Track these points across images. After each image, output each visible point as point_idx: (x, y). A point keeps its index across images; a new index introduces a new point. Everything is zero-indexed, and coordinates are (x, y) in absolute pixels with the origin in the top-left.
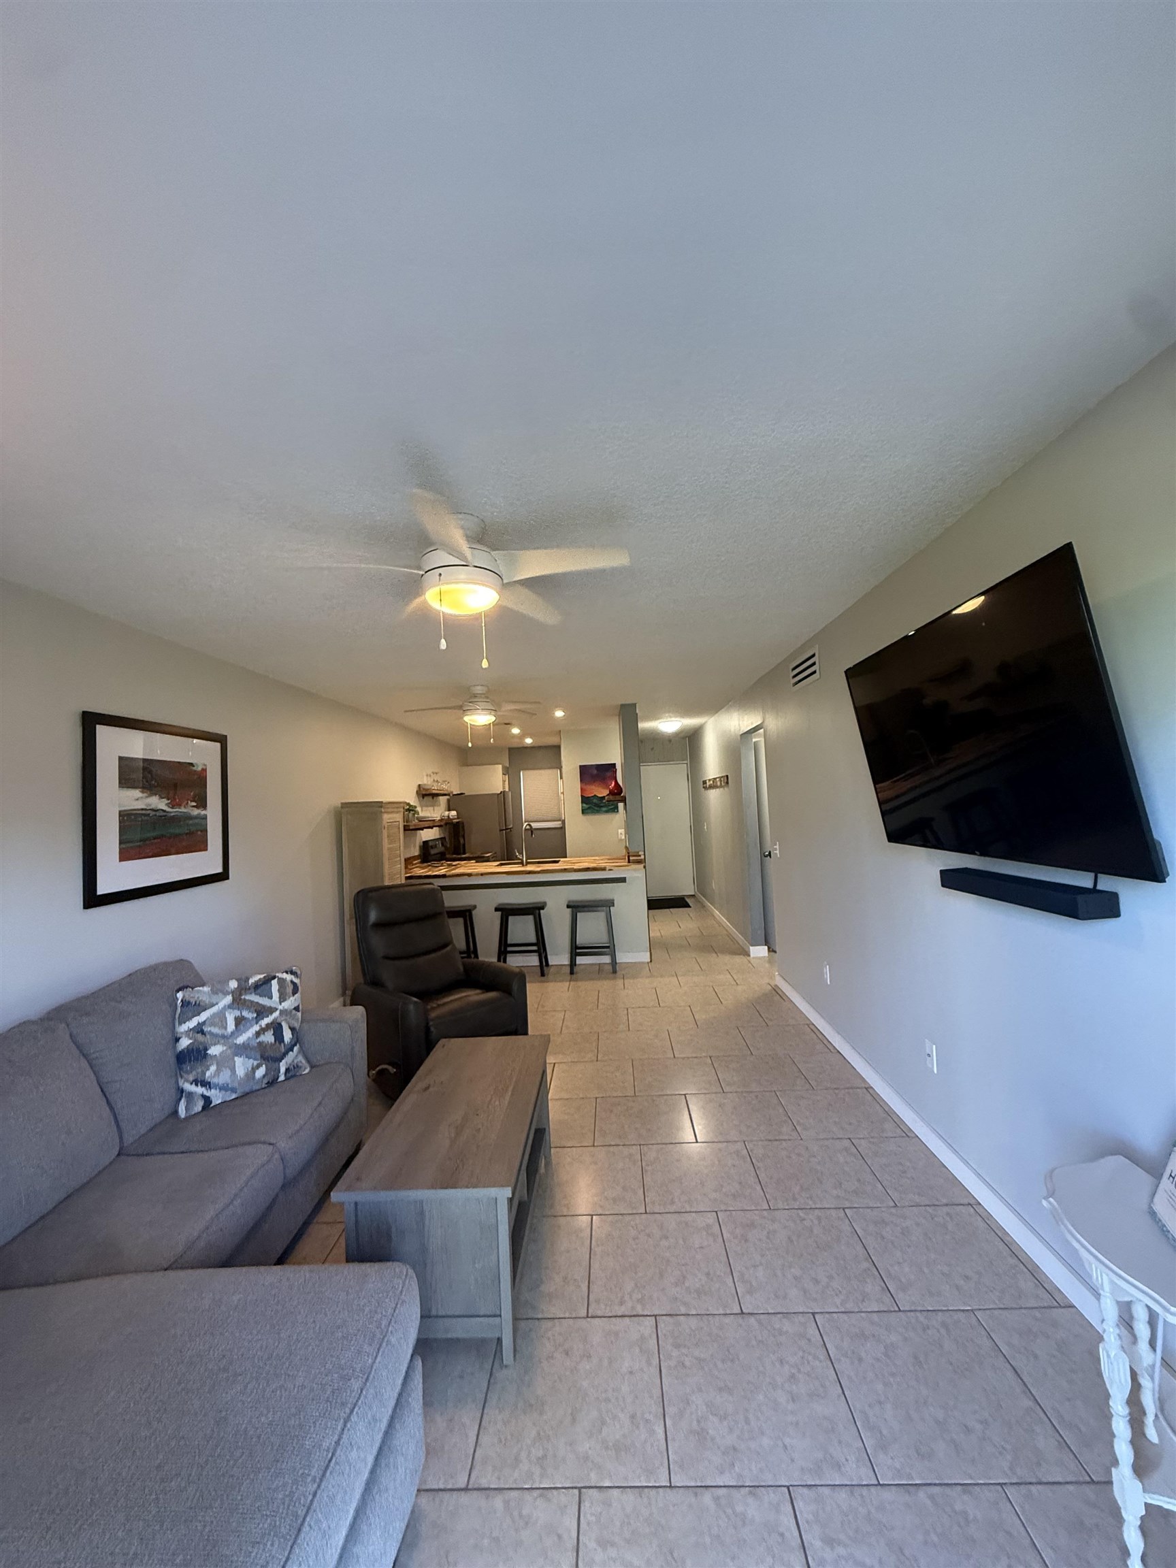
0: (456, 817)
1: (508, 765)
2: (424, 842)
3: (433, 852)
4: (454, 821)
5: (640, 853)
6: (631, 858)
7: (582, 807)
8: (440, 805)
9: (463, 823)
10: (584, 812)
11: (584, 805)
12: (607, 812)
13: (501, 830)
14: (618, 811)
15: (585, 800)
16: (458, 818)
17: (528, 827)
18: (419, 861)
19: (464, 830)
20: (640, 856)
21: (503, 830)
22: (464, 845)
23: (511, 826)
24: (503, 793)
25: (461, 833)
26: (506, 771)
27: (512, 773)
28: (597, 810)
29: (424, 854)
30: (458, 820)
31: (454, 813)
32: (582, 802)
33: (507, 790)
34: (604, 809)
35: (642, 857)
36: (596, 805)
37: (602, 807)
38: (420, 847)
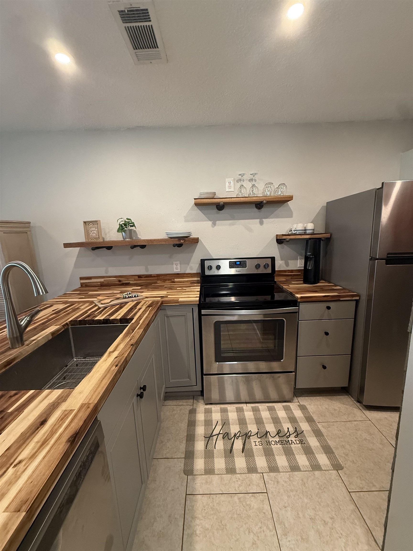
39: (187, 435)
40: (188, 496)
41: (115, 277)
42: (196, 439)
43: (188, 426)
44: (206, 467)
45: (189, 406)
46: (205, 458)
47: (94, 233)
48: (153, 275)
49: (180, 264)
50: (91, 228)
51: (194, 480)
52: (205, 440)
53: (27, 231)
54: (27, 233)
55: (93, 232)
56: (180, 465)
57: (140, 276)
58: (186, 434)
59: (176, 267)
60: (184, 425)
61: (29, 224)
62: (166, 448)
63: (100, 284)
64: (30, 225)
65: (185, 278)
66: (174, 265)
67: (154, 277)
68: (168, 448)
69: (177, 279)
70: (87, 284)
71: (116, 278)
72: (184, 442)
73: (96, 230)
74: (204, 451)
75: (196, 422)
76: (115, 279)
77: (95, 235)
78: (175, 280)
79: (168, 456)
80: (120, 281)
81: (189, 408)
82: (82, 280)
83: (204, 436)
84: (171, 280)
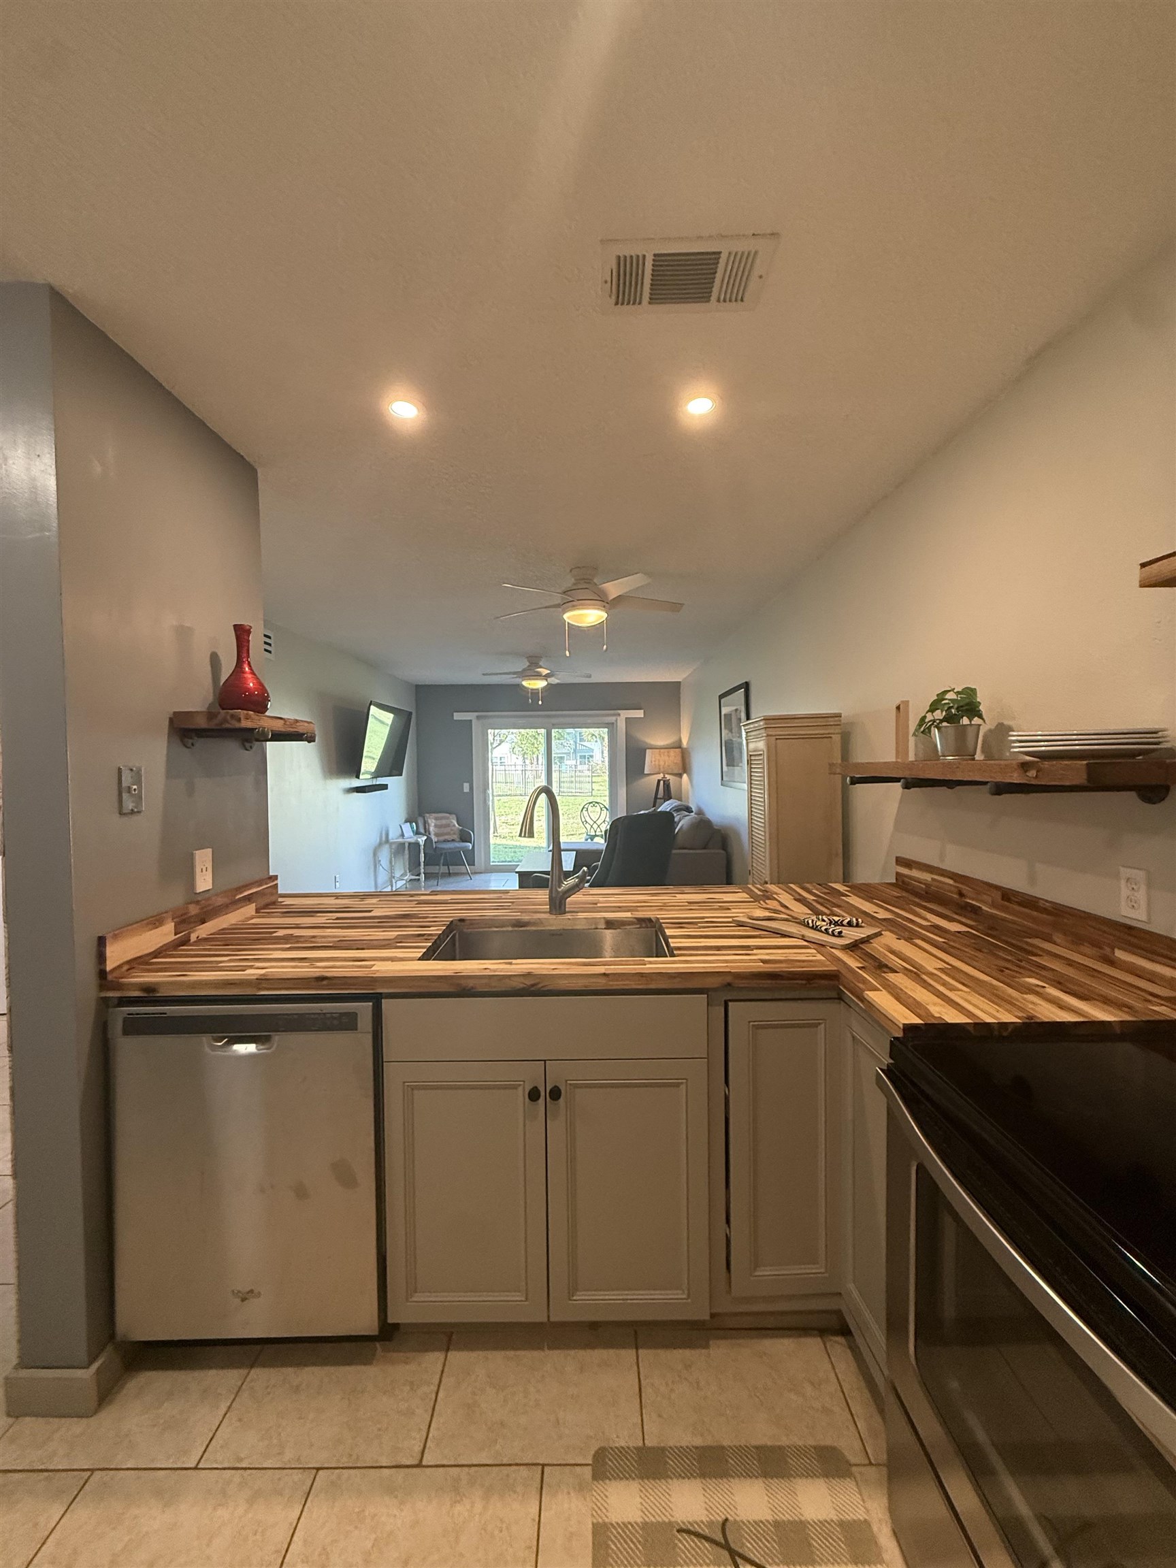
39: (723, 1447)
40: (540, 1472)
41: (952, 879)
42: (711, 1483)
43: (757, 1448)
44: (614, 1527)
45: (857, 1445)
46: (645, 1526)
48: (1041, 903)
49: (1149, 886)
51: (581, 1488)
52: (711, 1524)
53: (831, 734)
54: (831, 737)
56: (624, 1437)
57: (1008, 895)
58: (726, 1443)
59: (1130, 893)
60: (762, 1433)
61: (837, 719)
62: (670, 1384)
63: (924, 886)
64: (840, 721)
65: (1160, 959)
66: (1123, 882)
67: (1045, 911)
68: (672, 1390)
69: (1125, 950)
70: (906, 879)
71: (955, 881)
72: (698, 1441)
74: (670, 1522)
75: (784, 1483)
76: (951, 882)
78: (1120, 954)
79: (648, 1392)
80: (961, 894)
81: (849, 1447)
82: (902, 866)
83: (727, 1520)
84: (1101, 948)
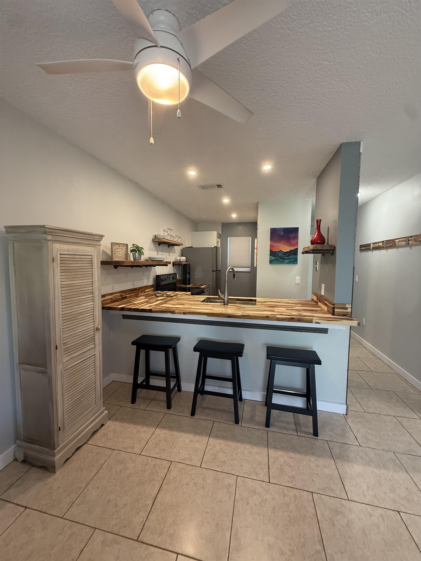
0: (185, 261)
1: (221, 234)
2: (157, 276)
3: (163, 283)
4: (182, 263)
5: (347, 306)
6: (336, 310)
7: (270, 258)
8: (175, 253)
9: (189, 265)
10: (271, 262)
11: (272, 257)
12: (288, 263)
13: (213, 271)
14: (297, 263)
15: (272, 253)
16: (186, 262)
17: (231, 270)
18: (152, 289)
19: (189, 269)
20: (347, 309)
21: (214, 271)
22: (189, 279)
23: (220, 269)
24: (216, 248)
25: (188, 271)
26: (219, 236)
27: (222, 237)
28: (282, 262)
29: (157, 284)
30: (186, 263)
31: (184, 258)
32: (270, 256)
33: (219, 246)
34: (286, 261)
35: (349, 310)
36: (281, 258)
37: (285, 259)
38: (154, 279)
47: (120, 253)
50: (117, 249)
55: (118, 253)
57: (131, 290)
66: (145, 280)
67: (138, 289)
73: (122, 251)
76: (119, 294)
77: (120, 255)
80: (122, 296)
